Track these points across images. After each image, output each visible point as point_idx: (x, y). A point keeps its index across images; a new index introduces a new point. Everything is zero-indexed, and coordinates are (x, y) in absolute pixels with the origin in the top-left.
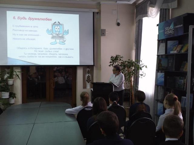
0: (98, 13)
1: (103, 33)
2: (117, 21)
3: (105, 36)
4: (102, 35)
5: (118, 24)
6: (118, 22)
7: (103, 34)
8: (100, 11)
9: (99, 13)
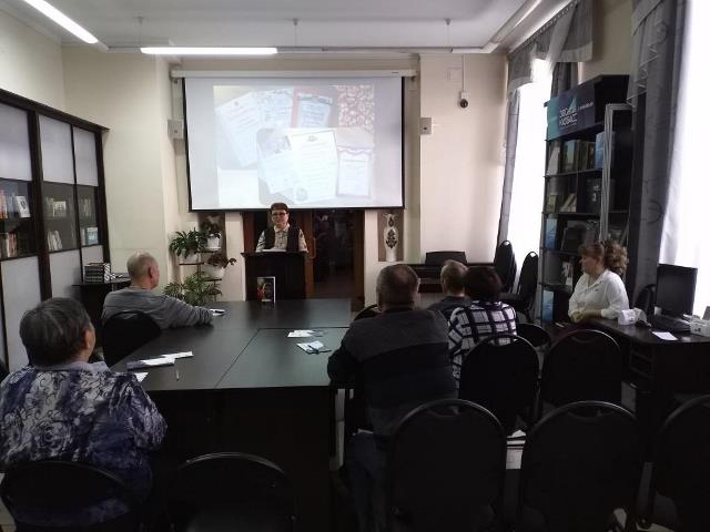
0: (413, 78)
3: (429, 133)
4: (422, 133)
5: (464, 104)
6: (462, 98)
7: (426, 129)
8: (419, 72)
9: (415, 79)
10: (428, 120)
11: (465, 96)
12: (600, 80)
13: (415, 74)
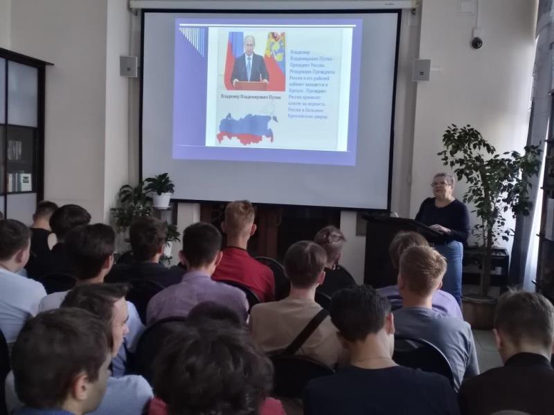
0: (413, 11)
1: (422, 71)
3: (426, 79)
4: (416, 78)
5: (476, 43)
6: (475, 36)
8: (420, 3)
9: (416, 11)
10: (428, 62)
11: (479, 34)
13: (414, 7)
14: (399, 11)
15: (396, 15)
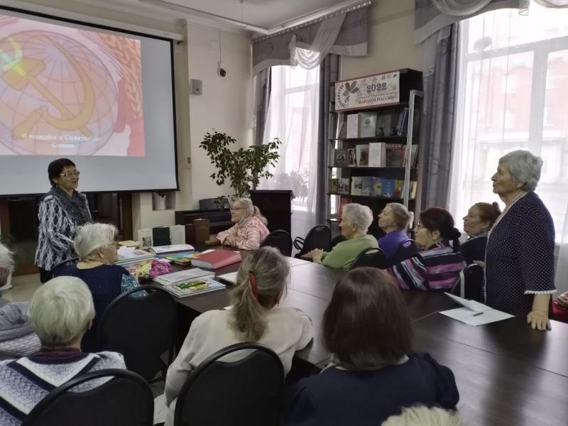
0: (179, 43)
1: (197, 88)
2: (219, 66)
3: (200, 94)
4: (194, 93)
5: (223, 73)
6: (221, 68)
7: (198, 90)
8: (186, 38)
9: (183, 43)
10: (200, 82)
11: (223, 67)
12: (406, 72)
13: (182, 39)
14: (171, 40)
15: (169, 43)
